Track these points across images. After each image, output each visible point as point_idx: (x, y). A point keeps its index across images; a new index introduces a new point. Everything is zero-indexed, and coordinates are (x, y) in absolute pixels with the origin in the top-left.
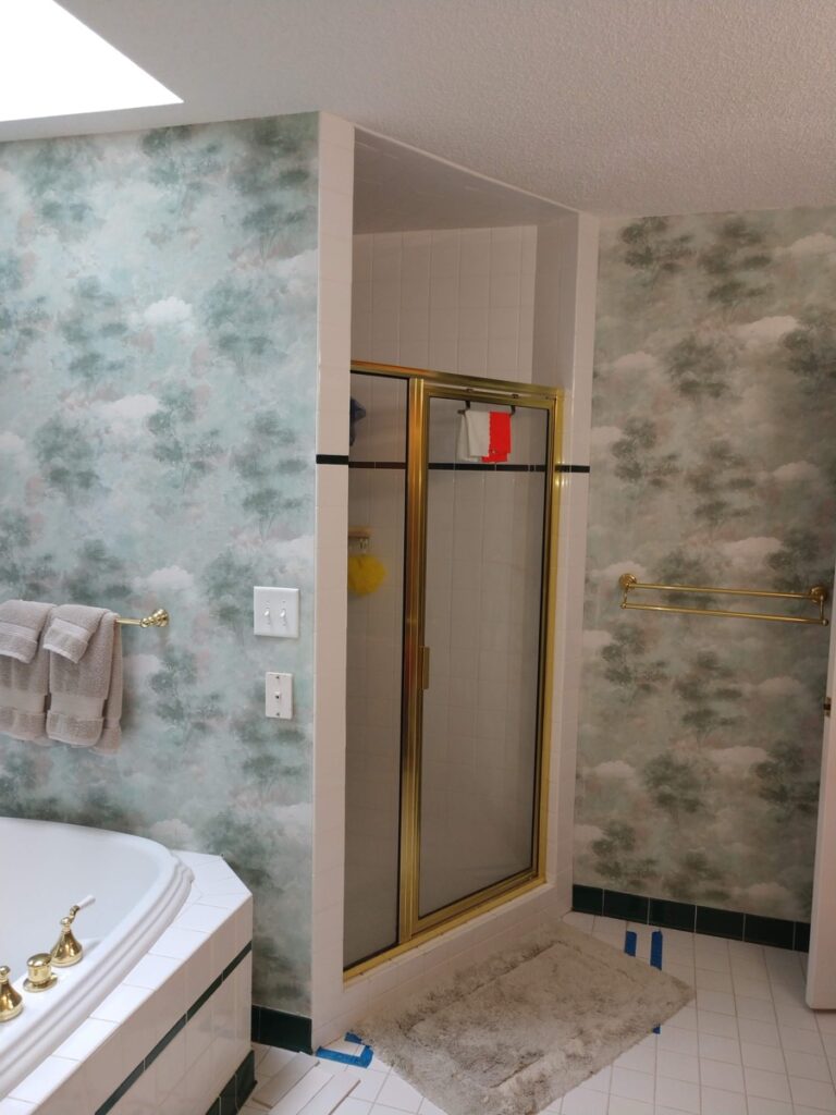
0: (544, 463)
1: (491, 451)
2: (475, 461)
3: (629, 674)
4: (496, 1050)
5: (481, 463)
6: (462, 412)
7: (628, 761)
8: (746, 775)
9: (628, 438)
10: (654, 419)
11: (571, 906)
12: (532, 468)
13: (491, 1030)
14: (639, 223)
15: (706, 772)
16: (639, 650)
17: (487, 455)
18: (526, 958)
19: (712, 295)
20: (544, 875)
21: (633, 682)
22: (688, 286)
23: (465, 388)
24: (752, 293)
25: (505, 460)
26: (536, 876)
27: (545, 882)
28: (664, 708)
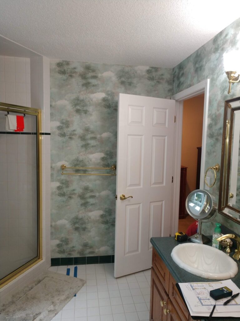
0: (36, 132)
1: (17, 128)
2: (12, 131)
3: (65, 194)
4: (26, 316)
5: (14, 131)
6: (6, 115)
7: (66, 219)
8: (98, 218)
9: (61, 125)
10: (69, 119)
11: (50, 265)
12: (32, 134)
13: (24, 310)
14: (62, 62)
15: (87, 219)
16: (67, 187)
17: (16, 129)
18: (36, 285)
19: (83, 85)
20: (42, 257)
21: (66, 196)
22: (76, 82)
23: (7, 107)
24: (93, 86)
25: (23, 131)
26: (39, 258)
27: (42, 260)
28: (75, 202)
